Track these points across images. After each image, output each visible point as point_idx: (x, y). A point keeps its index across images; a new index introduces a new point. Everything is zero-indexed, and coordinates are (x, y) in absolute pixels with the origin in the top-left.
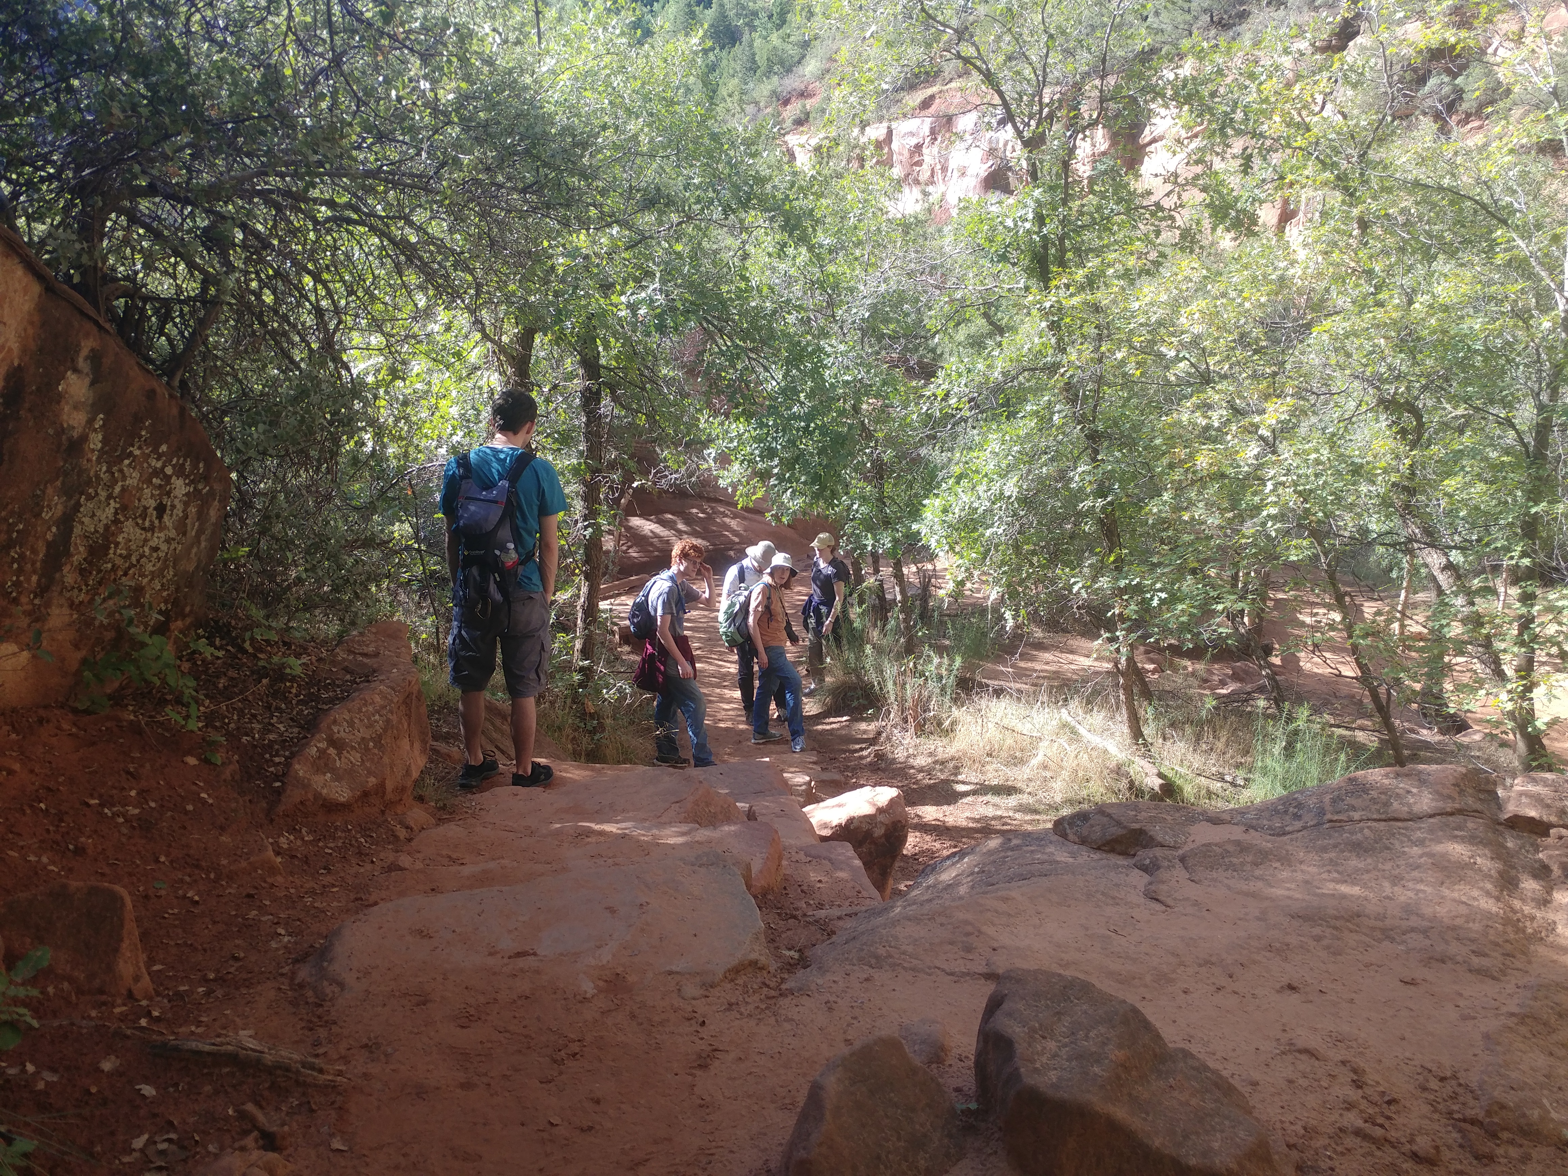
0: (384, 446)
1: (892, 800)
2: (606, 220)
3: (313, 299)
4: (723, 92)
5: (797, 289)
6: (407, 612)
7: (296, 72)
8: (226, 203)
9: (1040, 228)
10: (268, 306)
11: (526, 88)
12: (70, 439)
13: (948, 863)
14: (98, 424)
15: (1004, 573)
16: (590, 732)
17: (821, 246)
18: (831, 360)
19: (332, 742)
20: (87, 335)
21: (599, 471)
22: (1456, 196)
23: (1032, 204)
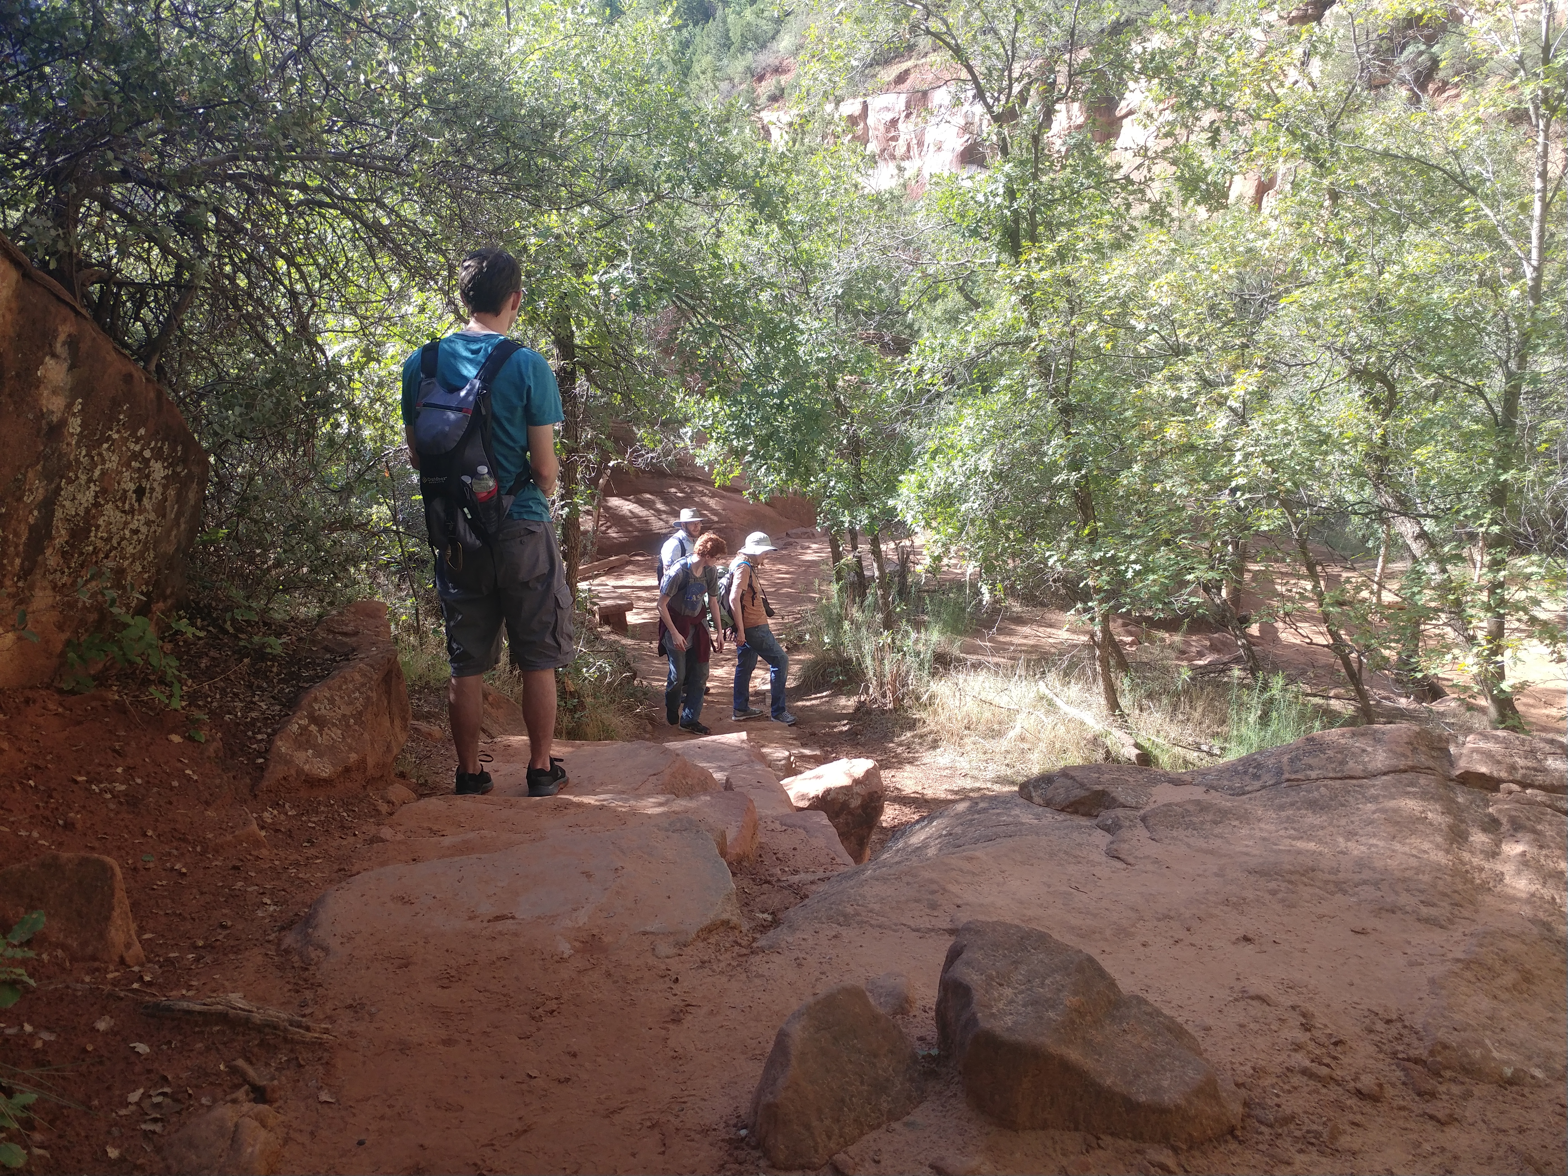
0: (359, 428)
1: (868, 772)
2: (579, 200)
3: (287, 282)
4: (697, 68)
5: (771, 266)
6: (386, 595)
7: (265, 57)
8: (198, 187)
9: (1011, 202)
10: (242, 290)
11: (495, 70)
12: (49, 424)
13: (918, 827)
14: (77, 408)
15: (980, 547)
16: (571, 711)
17: (791, 222)
18: (806, 336)
19: (314, 719)
20: (65, 321)
21: (575, 451)
22: (1424, 166)
23: (1003, 179)
